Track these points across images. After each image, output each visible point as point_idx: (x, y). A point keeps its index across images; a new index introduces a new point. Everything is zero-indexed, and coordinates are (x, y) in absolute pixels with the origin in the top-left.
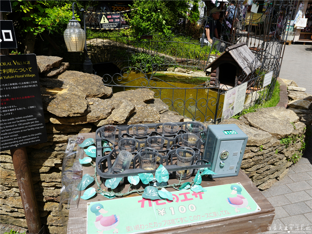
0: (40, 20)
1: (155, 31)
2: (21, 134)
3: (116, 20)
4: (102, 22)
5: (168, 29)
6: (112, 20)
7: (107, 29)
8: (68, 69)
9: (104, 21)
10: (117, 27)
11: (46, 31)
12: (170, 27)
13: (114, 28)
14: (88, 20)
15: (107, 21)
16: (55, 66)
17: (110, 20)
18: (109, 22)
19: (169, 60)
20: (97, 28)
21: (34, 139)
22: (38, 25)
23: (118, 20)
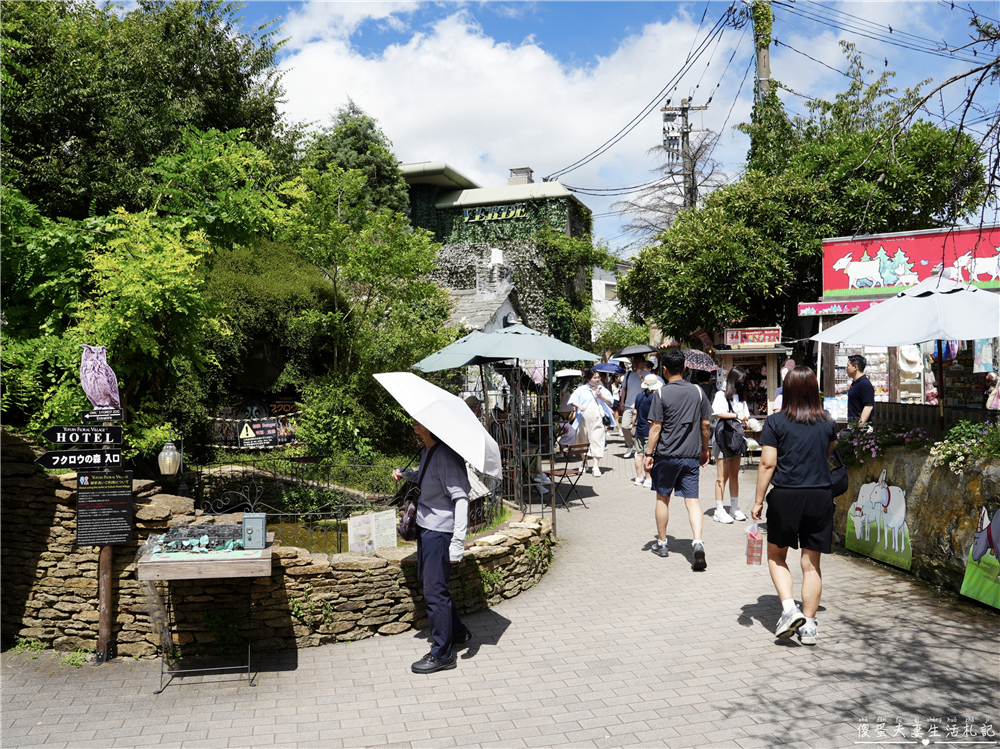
0: (133, 443)
1: (343, 449)
2: (112, 533)
3: (269, 432)
4: (243, 435)
5: (366, 443)
6: (262, 432)
7: (252, 448)
8: (160, 492)
9: (247, 433)
10: (271, 444)
11: (140, 455)
12: (367, 439)
13: (266, 445)
14: (222, 432)
15: (252, 434)
16: (146, 488)
17: (257, 432)
18: (257, 436)
19: (353, 497)
20: (234, 447)
21: (121, 539)
22: (130, 448)
23: (274, 431)
